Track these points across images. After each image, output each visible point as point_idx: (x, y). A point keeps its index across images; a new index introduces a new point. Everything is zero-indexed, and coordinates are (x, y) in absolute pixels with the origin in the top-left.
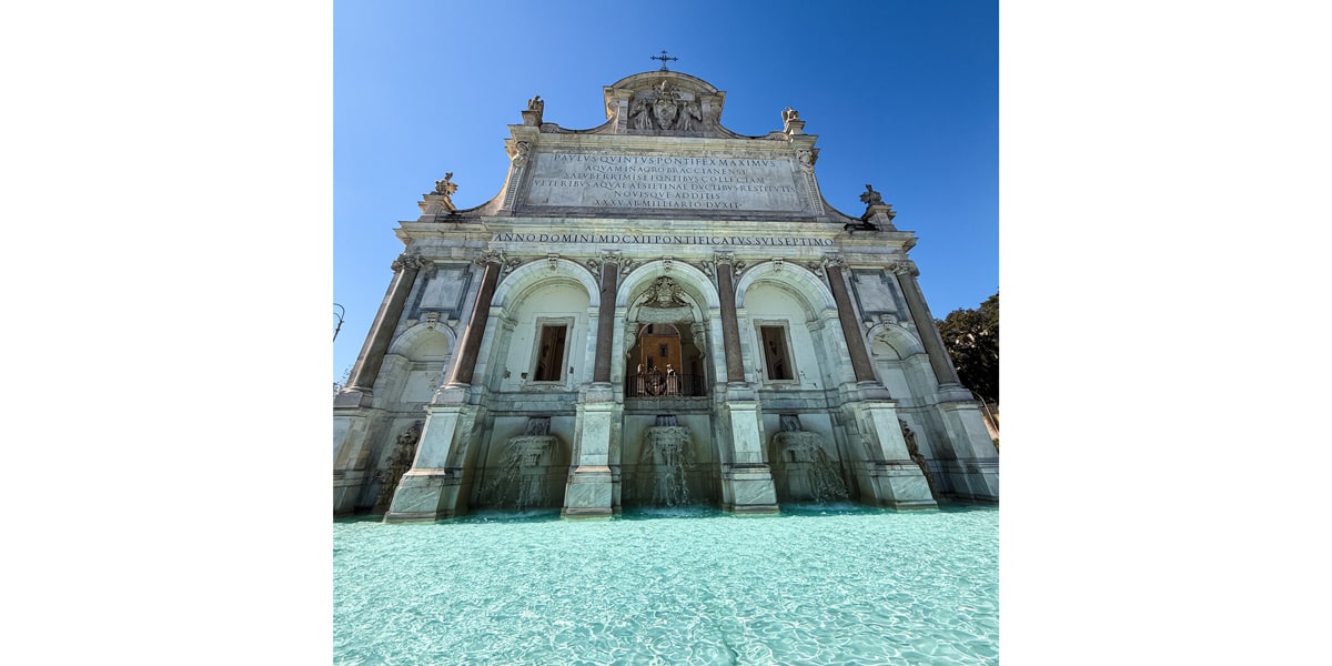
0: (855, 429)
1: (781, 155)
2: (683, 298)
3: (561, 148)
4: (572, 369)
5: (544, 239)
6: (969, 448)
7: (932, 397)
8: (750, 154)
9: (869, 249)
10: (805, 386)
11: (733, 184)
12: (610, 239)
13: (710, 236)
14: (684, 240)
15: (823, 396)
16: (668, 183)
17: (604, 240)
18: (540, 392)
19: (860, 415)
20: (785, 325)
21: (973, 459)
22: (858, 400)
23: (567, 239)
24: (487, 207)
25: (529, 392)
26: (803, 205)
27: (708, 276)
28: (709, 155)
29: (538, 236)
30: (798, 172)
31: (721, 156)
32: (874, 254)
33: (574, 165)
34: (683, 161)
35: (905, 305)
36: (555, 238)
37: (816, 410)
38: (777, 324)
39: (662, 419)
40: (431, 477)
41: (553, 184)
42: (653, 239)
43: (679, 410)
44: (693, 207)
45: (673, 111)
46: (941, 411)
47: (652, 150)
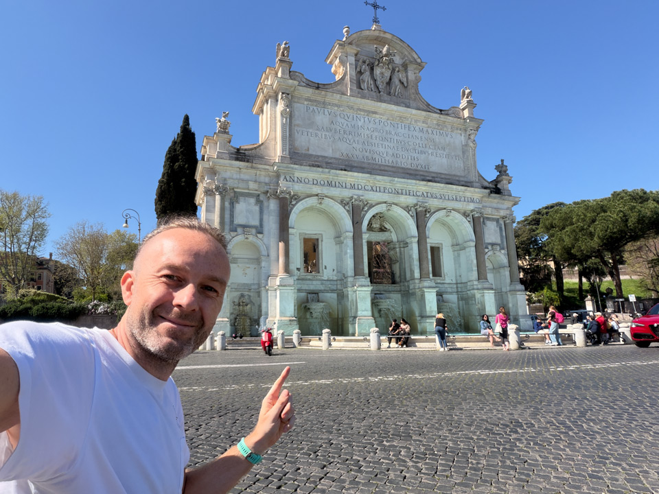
0: (474, 302)
1: (457, 129)
2: (386, 226)
3: (310, 100)
4: (325, 267)
5: (315, 183)
6: (517, 311)
7: (506, 288)
8: (439, 125)
9: (495, 205)
10: (447, 281)
11: (427, 149)
12: (356, 187)
13: (415, 191)
14: (400, 191)
15: (455, 286)
16: (386, 143)
17: (353, 187)
18: (309, 280)
19: (478, 295)
20: (440, 246)
21: (517, 315)
22: (478, 289)
23: (330, 184)
24: (262, 147)
25: (303, 279)
26: (466, 172)
27: (411, 216)
28: (413, 122)
29: (311, 180)
30: (466, 145)
31: (420, 124)
32: (497, 209)
33: (322, 118)
34: (396, 125)
35: (505, 240)
36: (322, 183)
37: (451, 293)
38: (437, 245)
39: (377, 295)
40: (290, 320)
41: (309, 134)
42: (382, 189)
43: (385, 291)
44: (403, 166)
45: (387, 74)
46: (509, 295)
47: (375, 113)
